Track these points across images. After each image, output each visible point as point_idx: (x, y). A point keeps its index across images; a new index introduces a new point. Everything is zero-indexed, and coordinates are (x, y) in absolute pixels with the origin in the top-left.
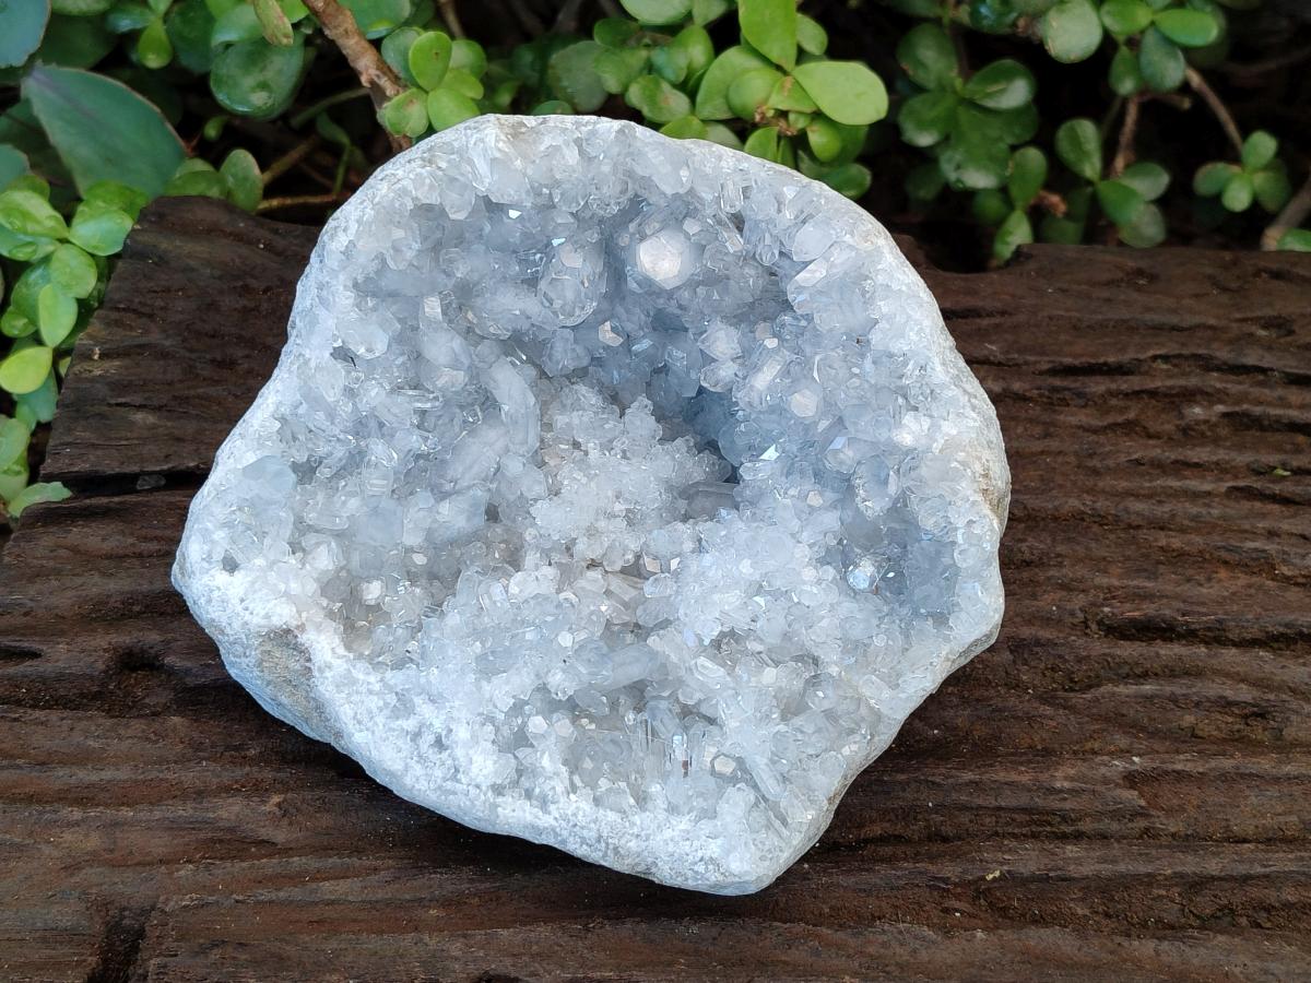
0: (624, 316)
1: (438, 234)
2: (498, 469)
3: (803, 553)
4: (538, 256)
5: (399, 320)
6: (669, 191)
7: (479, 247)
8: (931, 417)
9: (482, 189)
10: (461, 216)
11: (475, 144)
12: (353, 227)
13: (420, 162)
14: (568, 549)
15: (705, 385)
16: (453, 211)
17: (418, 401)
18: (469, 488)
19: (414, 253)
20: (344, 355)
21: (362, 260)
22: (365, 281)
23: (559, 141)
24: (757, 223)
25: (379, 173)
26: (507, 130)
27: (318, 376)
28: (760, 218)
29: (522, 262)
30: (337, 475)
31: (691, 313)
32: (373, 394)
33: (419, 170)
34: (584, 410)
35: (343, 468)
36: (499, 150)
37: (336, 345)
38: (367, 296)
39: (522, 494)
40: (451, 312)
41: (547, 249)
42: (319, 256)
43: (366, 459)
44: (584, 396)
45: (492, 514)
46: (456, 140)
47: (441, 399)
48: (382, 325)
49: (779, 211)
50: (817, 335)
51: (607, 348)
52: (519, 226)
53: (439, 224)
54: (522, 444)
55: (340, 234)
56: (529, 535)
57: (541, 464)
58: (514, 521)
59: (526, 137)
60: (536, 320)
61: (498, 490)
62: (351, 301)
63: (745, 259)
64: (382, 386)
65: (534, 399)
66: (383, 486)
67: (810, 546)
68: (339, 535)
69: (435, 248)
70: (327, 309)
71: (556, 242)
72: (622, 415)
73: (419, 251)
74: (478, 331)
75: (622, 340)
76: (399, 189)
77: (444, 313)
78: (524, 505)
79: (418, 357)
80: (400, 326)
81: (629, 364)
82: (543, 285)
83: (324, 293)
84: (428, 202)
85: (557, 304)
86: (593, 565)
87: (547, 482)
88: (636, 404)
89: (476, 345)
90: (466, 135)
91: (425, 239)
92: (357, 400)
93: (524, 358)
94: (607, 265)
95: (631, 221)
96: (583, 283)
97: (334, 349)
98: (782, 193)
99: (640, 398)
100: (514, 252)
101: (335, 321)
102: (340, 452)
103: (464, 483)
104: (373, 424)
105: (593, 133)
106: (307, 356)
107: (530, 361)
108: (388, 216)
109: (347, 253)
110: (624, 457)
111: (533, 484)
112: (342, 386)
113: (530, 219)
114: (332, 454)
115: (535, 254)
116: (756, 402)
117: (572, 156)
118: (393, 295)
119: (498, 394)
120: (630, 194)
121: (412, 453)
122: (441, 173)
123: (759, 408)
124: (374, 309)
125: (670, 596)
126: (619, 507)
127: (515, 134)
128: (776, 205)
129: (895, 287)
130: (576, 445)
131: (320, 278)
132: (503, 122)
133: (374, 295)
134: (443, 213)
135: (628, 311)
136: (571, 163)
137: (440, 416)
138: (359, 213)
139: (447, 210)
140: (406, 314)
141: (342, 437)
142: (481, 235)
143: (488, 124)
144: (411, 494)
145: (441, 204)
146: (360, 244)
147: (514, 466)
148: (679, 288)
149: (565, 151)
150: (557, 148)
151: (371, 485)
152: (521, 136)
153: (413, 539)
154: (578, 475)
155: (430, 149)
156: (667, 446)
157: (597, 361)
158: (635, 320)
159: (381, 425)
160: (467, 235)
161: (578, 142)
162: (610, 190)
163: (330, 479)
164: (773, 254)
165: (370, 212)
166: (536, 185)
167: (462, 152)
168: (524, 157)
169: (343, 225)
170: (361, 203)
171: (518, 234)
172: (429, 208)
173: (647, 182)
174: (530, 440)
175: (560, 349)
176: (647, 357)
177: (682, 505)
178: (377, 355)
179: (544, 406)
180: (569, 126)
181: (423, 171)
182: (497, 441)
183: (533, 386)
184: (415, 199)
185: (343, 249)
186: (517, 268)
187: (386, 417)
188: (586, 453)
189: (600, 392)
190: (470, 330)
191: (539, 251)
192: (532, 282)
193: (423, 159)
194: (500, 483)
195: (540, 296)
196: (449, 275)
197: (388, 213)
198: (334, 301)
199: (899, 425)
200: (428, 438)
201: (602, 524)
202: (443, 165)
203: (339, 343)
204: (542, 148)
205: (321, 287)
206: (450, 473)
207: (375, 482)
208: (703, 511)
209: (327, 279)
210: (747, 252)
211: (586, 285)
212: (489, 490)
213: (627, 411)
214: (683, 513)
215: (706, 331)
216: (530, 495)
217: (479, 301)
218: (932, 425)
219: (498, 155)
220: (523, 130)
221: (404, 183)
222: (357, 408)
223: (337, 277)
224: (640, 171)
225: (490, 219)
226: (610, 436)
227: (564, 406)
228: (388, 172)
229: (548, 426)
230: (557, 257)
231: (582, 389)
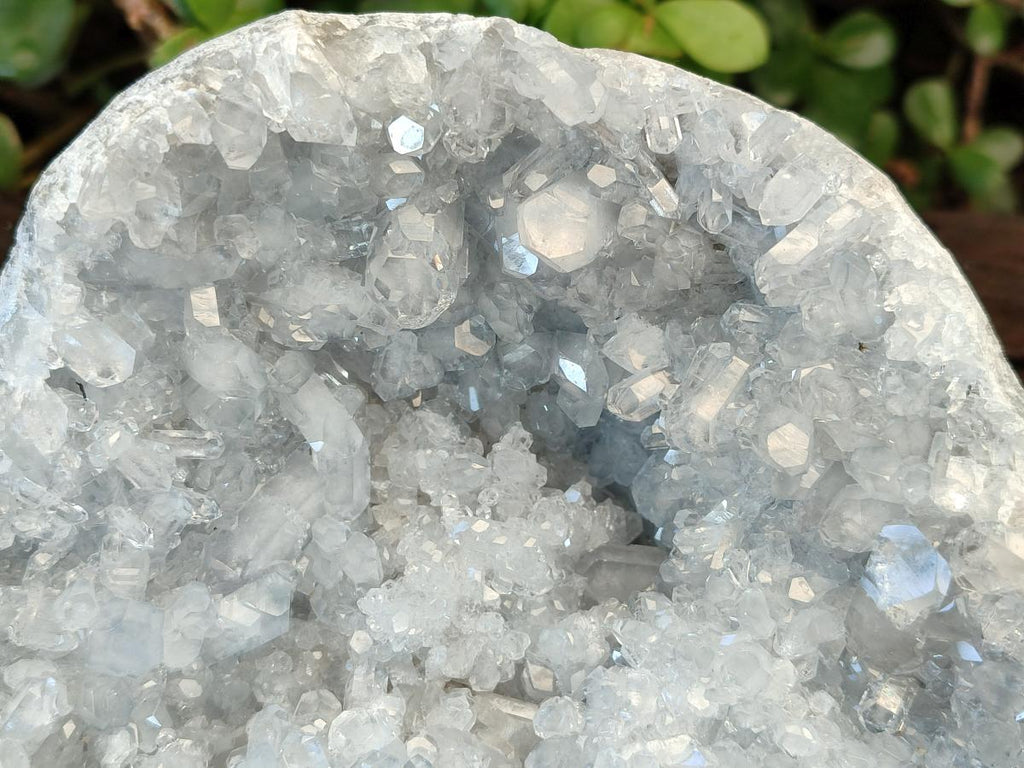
0: (494, 312)
1: (210, 194)
2: (309, 539)
3: (786, 672)
4: (364, 226)
5: (153, 326)
6: (569, 120)
7: (276, 213)
8: (988, 464)
9: (278, 120)
10: (245, 164)
11: (266, 51)
12: (76, 183)
13: (179, 82)
14: (416, 661)
15: (613, 410)
16: (232, 155)
17: (185, 446)
18: (266, 572)
19: (173, 222)
20: (65, 381)
21: (92, 234)
22: (96, 268)
23: (396, 48)
24: (699, 169)
25: (119, 101)
26: (316, 32)
27: (26, 416)
28: (706, 161)
29: (343, 234)
30: (64, 562)
31: (597, 307)
32: (113, 439)
33: (179, 93)
34: (432, 446)
35: (73, 550)
36: (304, 60)
37: (54, 368)
38: (102, 289)
39: (345, 576)
40: (234, 311)
41: (379, 215)
42: (28, 230)
43: (106, 538)
44: (432, 426)
45: (301, 608)
46: (236, 47)
47: (220, 444)
48: (127, 333)
49: (738, 151)
50: (801, 338)
51: (465, 358)
52: (337, 179)
53: (211, 177)
54: (343, 503)
55: (57, 194)
56: (358, 642)
57: (373, 529)
58: (334, 618)
59: (345, 42)
60: (364, 321)
61: (309, 572)
62: (74, 299)
63: (677, 225)
64: (127, 427)
65: (361, 436)
66: (132, 578)
67: (796, 662)
68: (64, 659)
69: (208, 213)
70: (41, 312)
71: (391, 204)
72: (487, 451)
73: (179, 218)
74: (275, 338)
75: (489, 347)
76: (147, 122)
77: (223, 313)
78: (349, 594)
79: (183, 379)
80: (154, 335)
81: (498, 380)
82: (373, 269)
83: (35, 287)
84: (193, 141)
85: (396, 296)
86: (455, 684)
87: (381, 556)
88: (507, 438)
89: (274, 358)
90: (251, 40)
91: (189, 199)
92: (88, 449)
93: (345, 374)
94: (469, 238)
95: (505, 170)
96: (433, 264)
97: (53, 372)
98: (740, 124)
99: (514, 428)
100: (329, 219)
101: (52, 329)
102: (65, 531)
103: (258, 565)
104: (115, 485)
105: (448, 36)
106: (11, 384)
107: (355, 379)
108: (128, 165)
109: (69, 223)
110: (495, 517)
111: (361, 560)
112: (64, 429)
113: (353, 169)
114: (51, 534)
115: (360, 222)
116: (698, 438)
117: (416, 71)
118: (143, 288)
119: (305, 430)
120: (508, 127)
121: (176, 526)
122: (213, 97)
123: (702, 446)
124: (114, 308)
125: (575, 736)
126: (491, 596)
127: (328, 39)
128: (733, 140)
129: (918, 263)
130: (422, 498)
131: (29, 264)
132: (309, 20)
133: (113, 288)
134: (217, 159)
135: (498, 304)
136: (415, 82)
137: (221, 468)
138: (85, 161)
139: (223, 154)
140: (164, 317)
141: (64, 508)
142: (277, 193)
143: (285, 23)
144: (178, 584)
145: (213, 144)
146: (84, 209)
147: (334, 536)
148: (579, 271)
149: (407, 62)
150: (392, 59)
151: (116, 578)
152: (338, 42)
153: (181, 657)
154: (429, 546)
155: (197, 62)
156: (557, 497)
157: (453, 377)
158: (510, 319)
159: (128, 485)
160: (257, 193)
161: (425, 49)
162: (477, 121)
163: (52, 570)
164: (724, 216)
165: (101, 160)
166: (363, 114)
167: (245, 65)
168: (344, 72)
169: (61, 181)
170: (89, 147)
171: (335, 191)
172: (195, 151)
173: (536, 107)
174: (356, 497)
175: (399, 362)
176: (523, 370)
177: (579, 582)
178: (118, 380)
179: (376, 442)
180: (410, 26)
181: (185, 94)
182: (306, 499)
183: (360, 415)
184: (172, 137)
185: (60, 218)
186: (334, 243)
187: (134, 475)
188: (438, 511)
189: (456, 421)
190: (263, 337)
191: (368, 218)
192: (356, 265)
193: (185, 77)
194: (311, 561)
195: (370, 285)
196: (228, 255)
197: (130, 160)
198: (49, 298)
199: (944, 480)
200: (201, 501)
201: (468, 624)
202: (217, 85)
203: (58, 364)
204: (371, 58)
205: (31, 276)
206: (237, 552)
207: (123, 571)
208: (611, 593)
209: (38, 265)
210: (683, 214)
211: (440, 266)
212: (296, 573)
213: (497, 447)
214: (581, 594)
215: (615, 332)
216: (357, 578)
217: (276, 295)
218: (993, 477)
219: (303, 68)
220: (340, 32)
221: (155, 112)
222: (88, 462)
223: (52, 262)
224: (524, 90)
225: (291, 169)
226: (472, 486)
227: (404, 441)
228: (130, 99)
229: (380, 472)
230: (394, 226)
231: (430, 417)
